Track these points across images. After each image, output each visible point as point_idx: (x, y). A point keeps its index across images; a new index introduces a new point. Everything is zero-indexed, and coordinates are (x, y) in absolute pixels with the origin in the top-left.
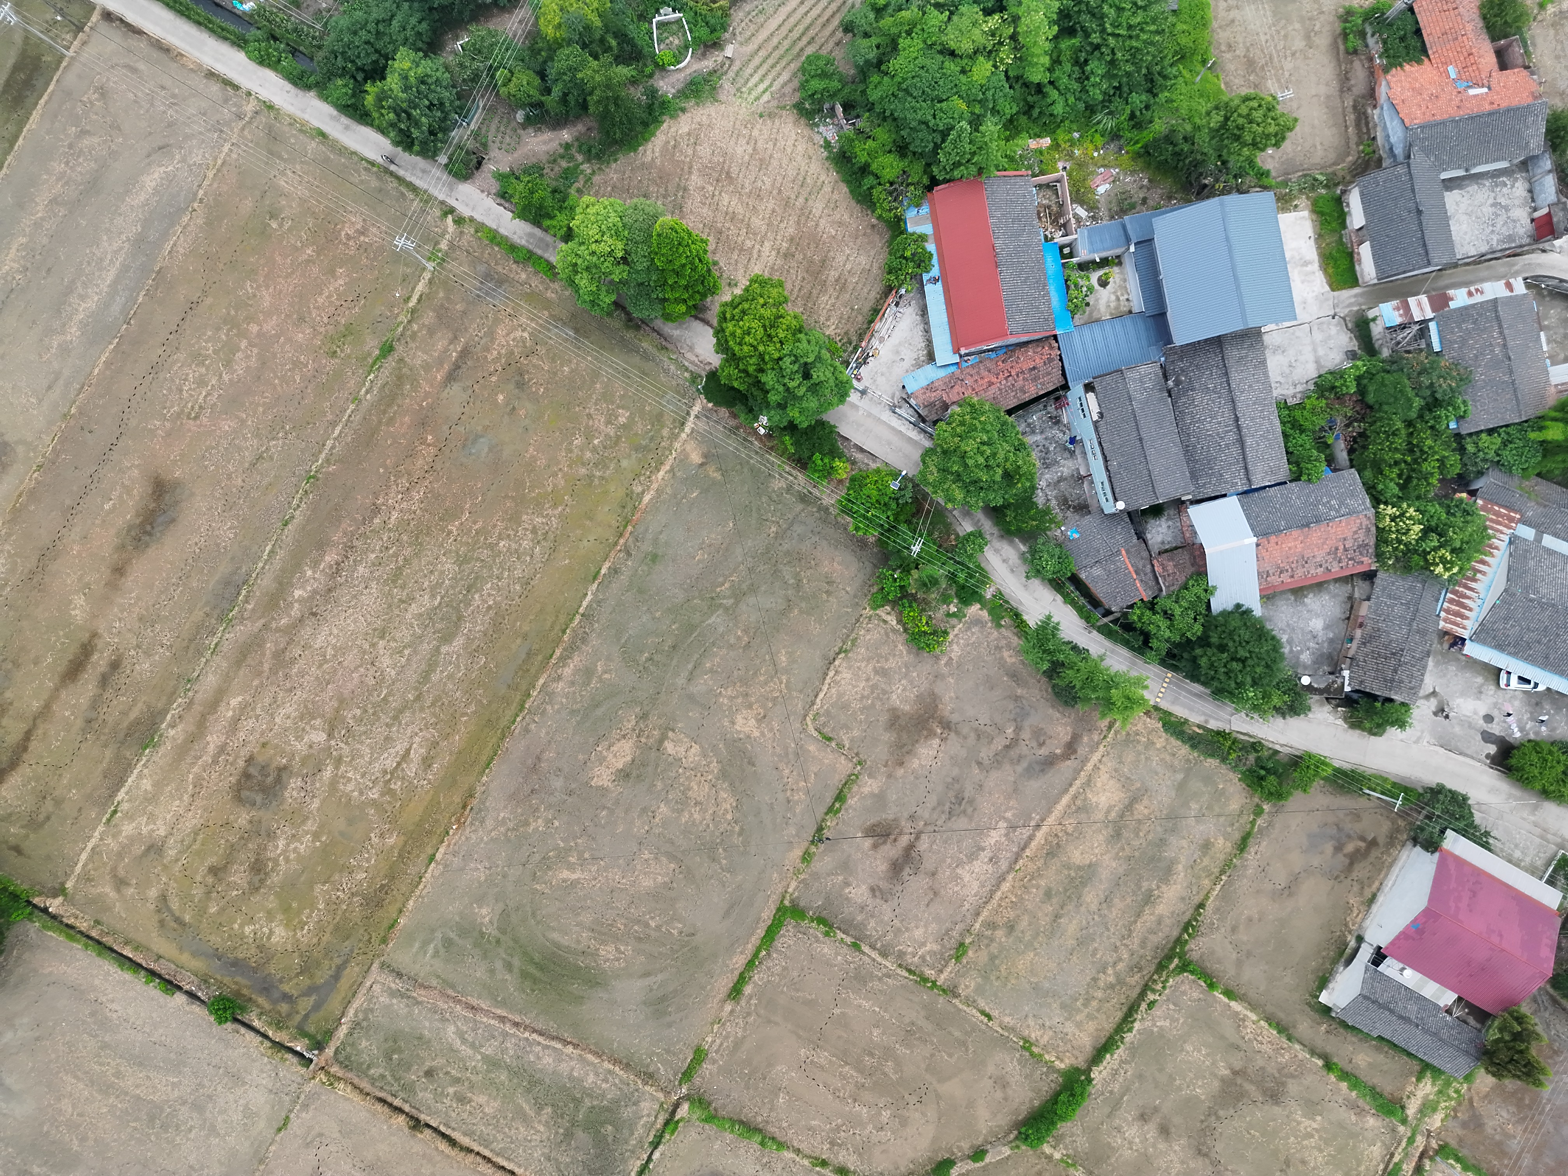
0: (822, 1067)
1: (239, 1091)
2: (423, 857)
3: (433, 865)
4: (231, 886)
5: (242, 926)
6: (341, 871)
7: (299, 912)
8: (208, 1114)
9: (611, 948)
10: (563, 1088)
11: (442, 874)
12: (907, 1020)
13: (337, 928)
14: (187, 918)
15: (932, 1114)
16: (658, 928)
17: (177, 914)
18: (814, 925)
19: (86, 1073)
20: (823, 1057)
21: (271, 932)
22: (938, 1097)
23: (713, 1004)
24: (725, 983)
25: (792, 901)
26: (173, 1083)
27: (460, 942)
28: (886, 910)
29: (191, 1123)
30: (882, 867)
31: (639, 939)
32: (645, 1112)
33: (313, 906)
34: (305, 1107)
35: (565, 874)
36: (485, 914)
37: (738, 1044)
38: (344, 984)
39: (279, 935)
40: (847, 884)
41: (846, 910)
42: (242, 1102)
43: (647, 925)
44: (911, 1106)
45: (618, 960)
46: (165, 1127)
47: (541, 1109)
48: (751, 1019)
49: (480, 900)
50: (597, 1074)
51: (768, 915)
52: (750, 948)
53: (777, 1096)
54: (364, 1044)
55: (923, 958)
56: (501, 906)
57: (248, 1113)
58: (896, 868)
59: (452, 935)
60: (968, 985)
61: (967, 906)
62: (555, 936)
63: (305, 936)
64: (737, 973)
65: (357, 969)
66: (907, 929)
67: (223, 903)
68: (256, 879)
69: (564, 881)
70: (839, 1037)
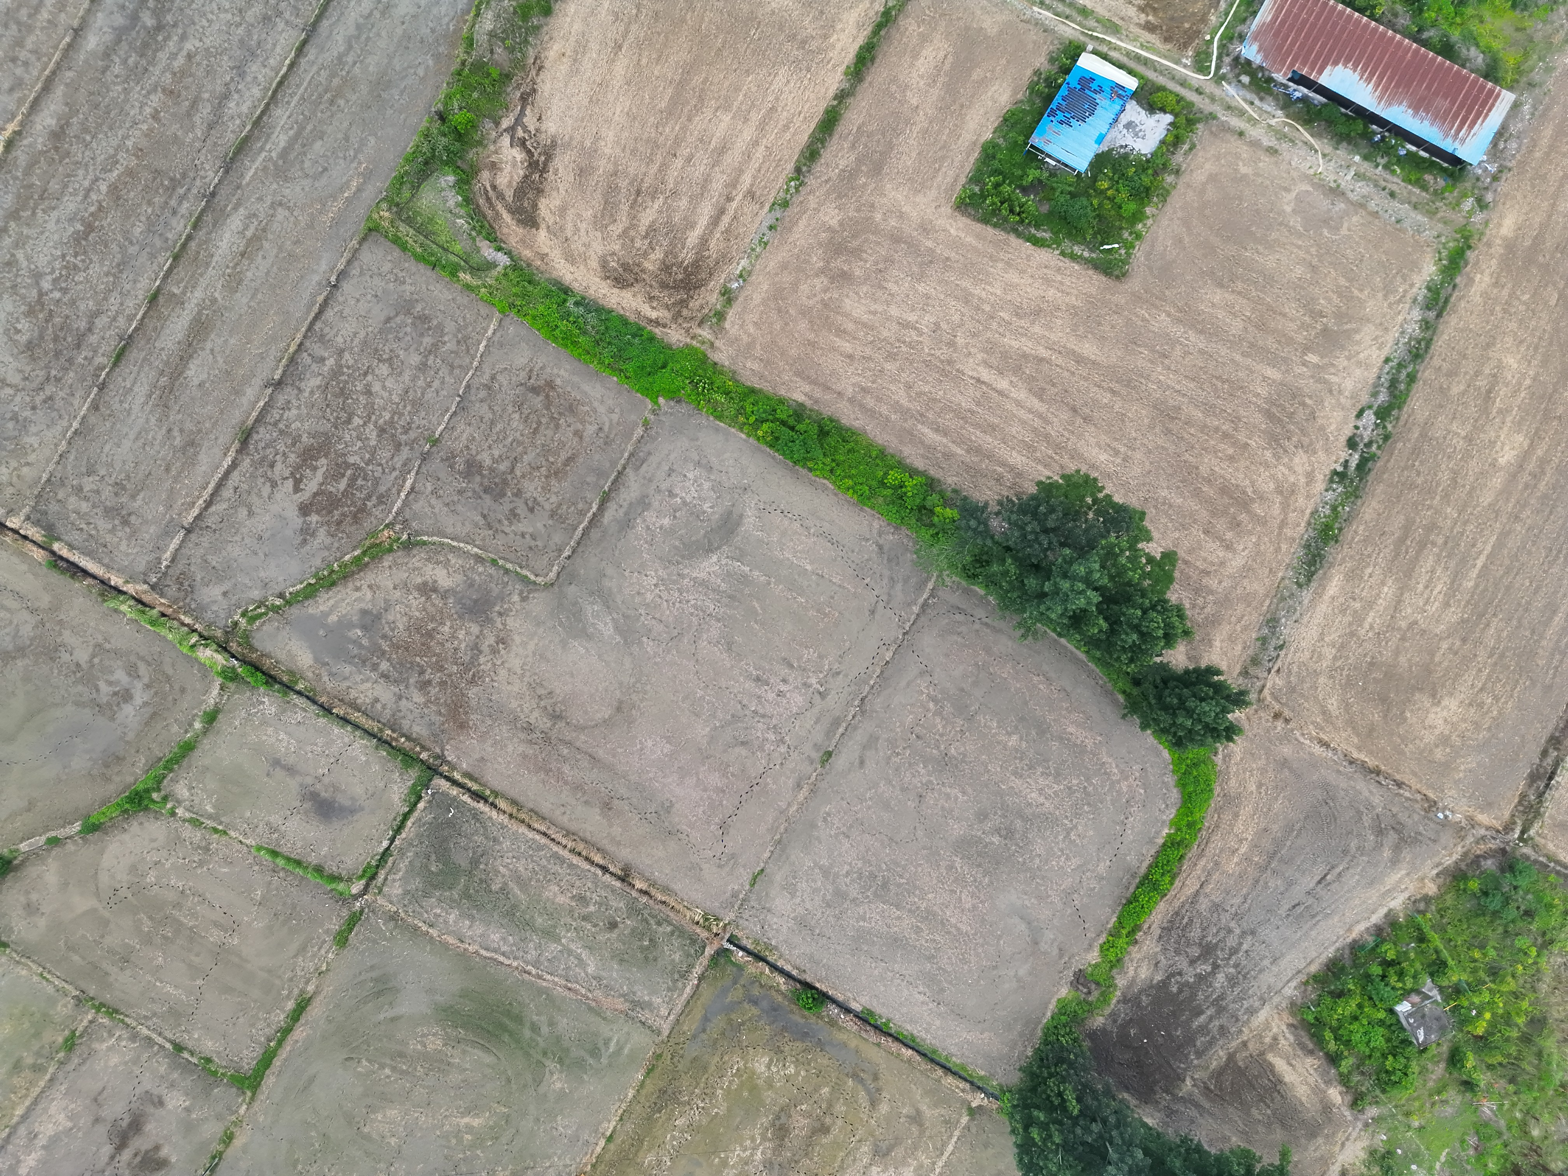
0: (216, 924)
1: (800, 910)
2: (619, 1141)
3: (608, 1134)
4: (808, 1115)
5: (798, 1073)
6: (700, 1126)
7: (741, 1085)
8: (830, 888)
9: (430, 1047)
10: (479, 907)
11: (600, 1123)
12: (128, 972)
13: (705, 1069)
14: (850, 1082)
15: (104, 879)
16: (382, 1066)
17: (860, 1087)
18: (221, 1071)
19: (948, 933)
20: (215, 936)
21: (768, 1067)
22: (97, 894)
23: (327, 990)
24: (315, 1011)
25: (244, 1093)
26: (864, 920)
27: (583, 1053)
28: (148, 1084)
29: (848, 880)
30: (150, 1127)
31: (402, 1055)
32: (397, 884)
33: (728, 1091)
34: (735, 895)
35: (476, 1122)
36: (557, 1081)
37: (303, 949)
38: (698, 1014)
39: (760, 1064)
40: (187, 1110)
41: (189, 1082)
42: (798, 900)
43: (394, 1069)
44: (125, 885)
45: (423, 1036)
46: (873, 876)
47: (502, 889)
48: (289, 974)
49: (562, 1096)
50: (446, 922)
51: (270, 1080)
52: (287, 1048)
53: (263, 897)
54: (677, 957)
55: (111, 1035)
56: (542, 1089)
57: (791, 889)
58: (136, 1125)
59: (591, 1061)
60: (64, 1008)
61: (63, 1088)
62: (488, 1059)
63: (736, 1062)
64: (302, 1020)
65: (685, 1028)
66: (126, 1063)
67: (816, 1097)
68: (783, 1120)
69: (477, 1115)
70: (197, 955)
